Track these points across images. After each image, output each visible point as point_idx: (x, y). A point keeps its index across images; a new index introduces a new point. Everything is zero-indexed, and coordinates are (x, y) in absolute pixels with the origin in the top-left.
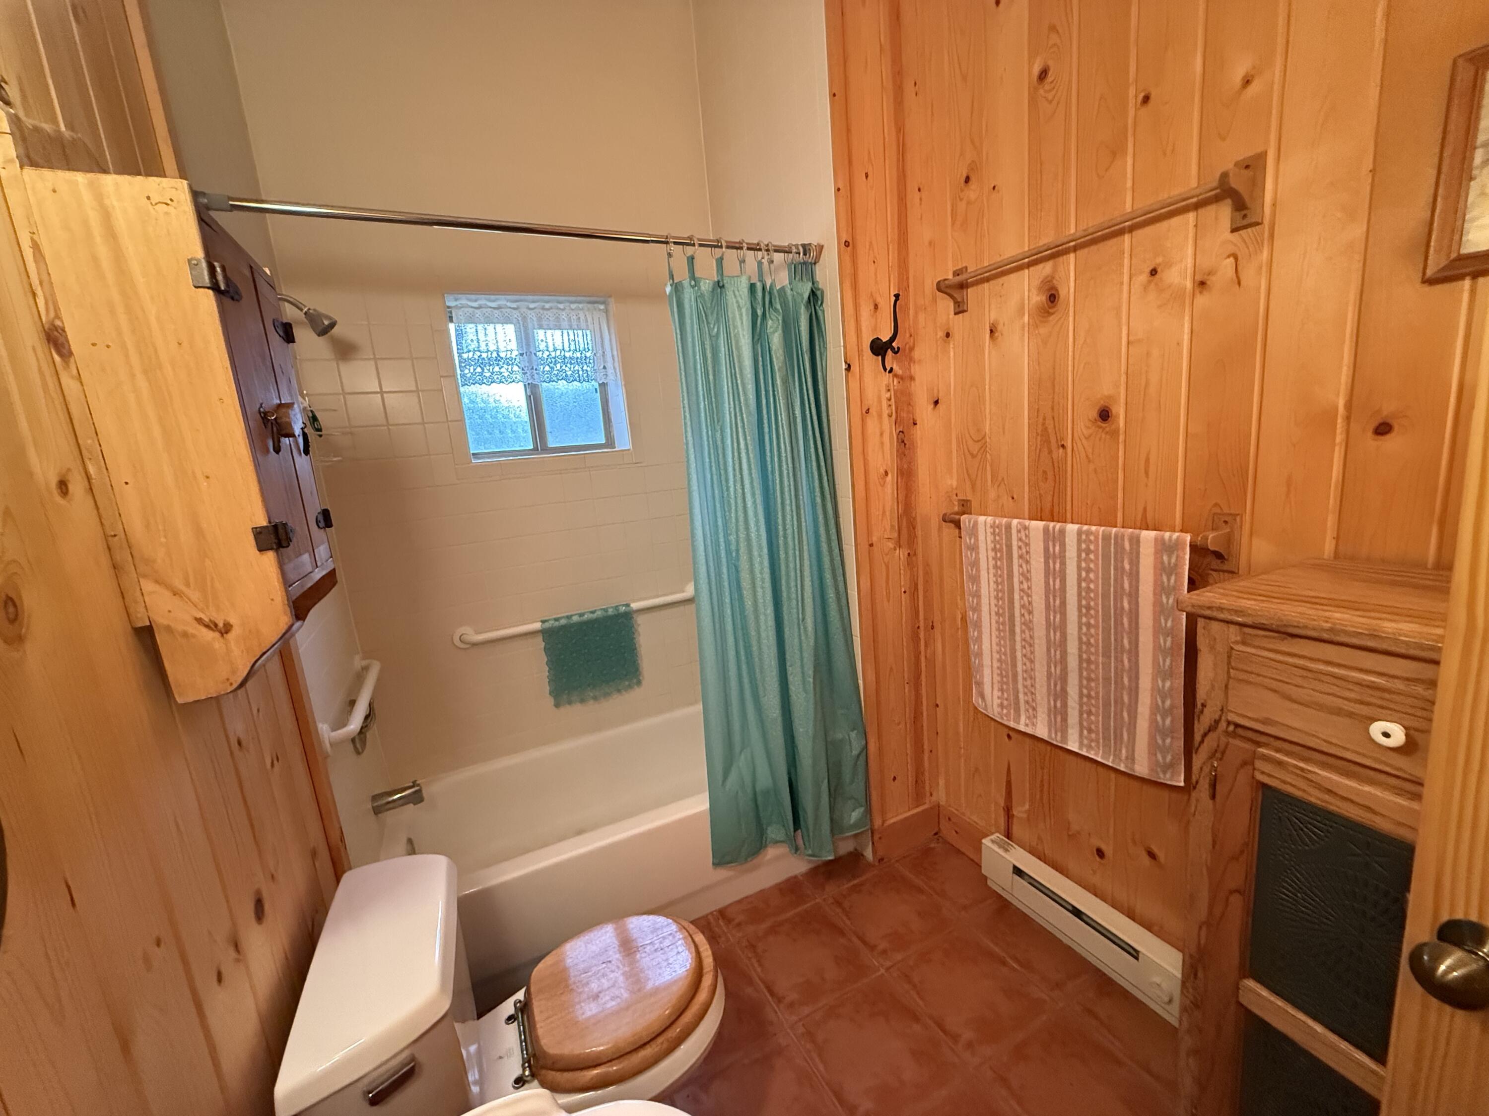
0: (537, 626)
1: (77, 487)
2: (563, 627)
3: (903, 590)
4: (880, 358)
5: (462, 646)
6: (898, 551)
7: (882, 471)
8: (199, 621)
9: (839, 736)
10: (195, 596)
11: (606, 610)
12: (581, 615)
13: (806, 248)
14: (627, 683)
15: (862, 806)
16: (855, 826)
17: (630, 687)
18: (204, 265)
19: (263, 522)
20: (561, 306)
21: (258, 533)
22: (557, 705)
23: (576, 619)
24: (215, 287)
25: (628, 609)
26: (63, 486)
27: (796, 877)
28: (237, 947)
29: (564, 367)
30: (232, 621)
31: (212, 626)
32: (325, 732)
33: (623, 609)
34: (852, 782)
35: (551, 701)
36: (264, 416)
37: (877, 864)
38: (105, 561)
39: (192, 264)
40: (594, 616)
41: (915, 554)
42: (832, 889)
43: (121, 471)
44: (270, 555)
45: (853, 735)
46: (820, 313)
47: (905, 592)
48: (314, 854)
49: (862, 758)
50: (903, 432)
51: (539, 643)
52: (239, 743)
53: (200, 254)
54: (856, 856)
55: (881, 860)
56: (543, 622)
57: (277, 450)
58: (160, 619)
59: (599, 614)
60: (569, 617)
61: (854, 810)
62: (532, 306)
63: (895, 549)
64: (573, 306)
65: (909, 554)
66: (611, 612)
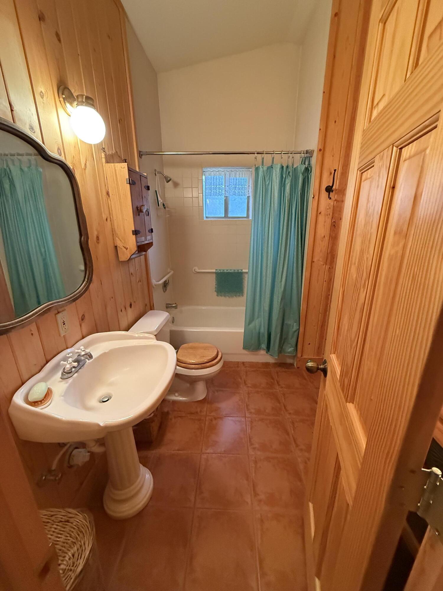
0: (214, 271)
1: (109, 220)
2: (221, 273)
3: (325, 280)
4: (328, 193)
5: (194, 272)
6: (325, 266)
7: (323, 236)
8: (123, 246)
9: (289, 323)
10: (123, 241)
11: (235, 270)
12: (227, 270)
13: (307, 152)
14: (238, 294)
15: (293, 347)
16: (289, 353)
17: (239, 296)
18: (128, 179)
19: (134, 230)
20: (237, 170)
21: (133, 231)
22: (217, 295)
23: (225, 271)
24: (130, 183)
25: (242, 271)
26: (107, 219)
27: (269, 363)
28: (125, 308)
29: (235, 191)
30: (128, 247)
31: (125, 248)
32: (154, 282)
33: (240, 271)
34: (291, 339)
35: (216, 293)
36: (137, 208)
37: (296, 368)
38: (111, 233)
39: (127, 179)
40: (231, 271)
41: (332, 268)
42: (278, 369)
43: (115, 218)
44: (134, 236)
45: (295, 324)
46: (309, 176)
47: (325, 281)
48: (146, 305)
49: (296, 334)
50: (335, 222)
51: (214, 276)
52: (132, 274)
53: (128, 177)
54: (292, 365)
55: (298, 368)
56: (216, 270)
57: (139, 215)
58: (118, 245)
59: (232, 271)
60: (224, 270)
61: (290, 348)
62: (228, 170)
63: (324, 265)
64: (241, 170)
65: (330, 268)
66: (236, 271)
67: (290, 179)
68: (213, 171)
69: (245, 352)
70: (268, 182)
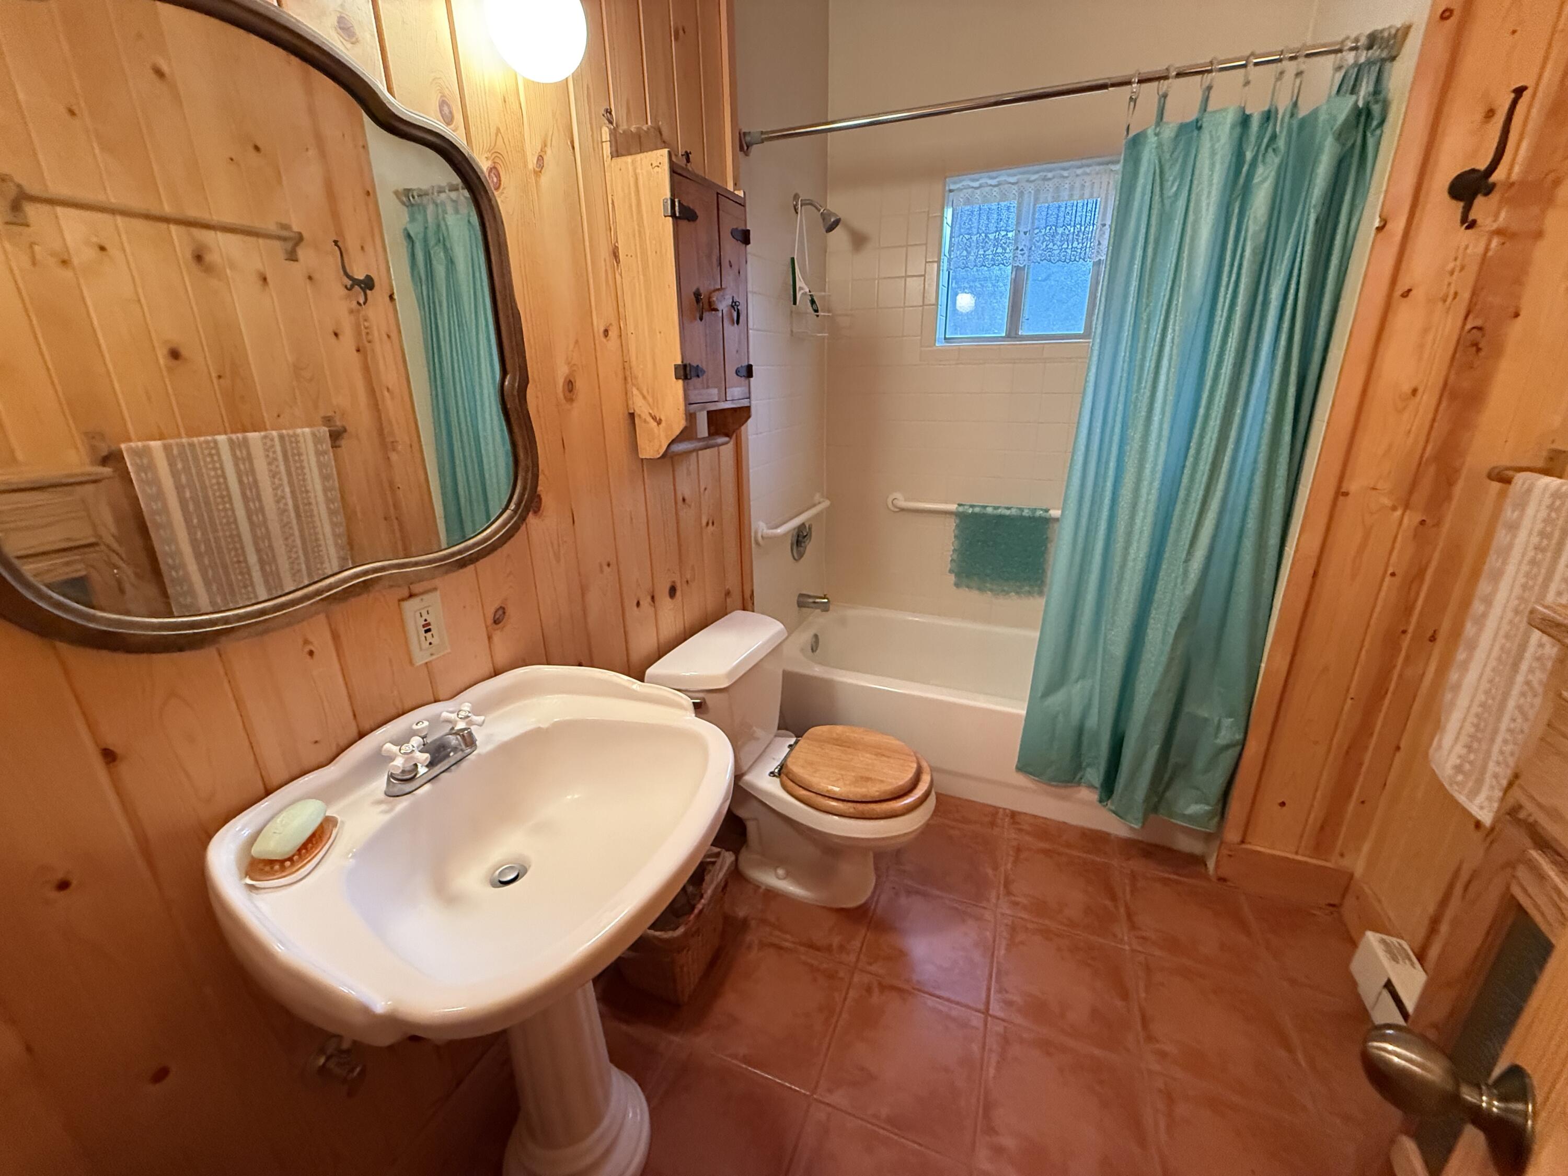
0: (953, 507)
1: (613, 334)
2: (974, 515)
3: (1390, 571)
4: (1461, 204)
5: (892, 508)
6: (1399, 513)
7: (1406, 388)
8: (650, 414)
9: (1204, 713)
10: (650, 400)
11: (1022, 510)
12: (996, 508)
13: (1373, 40)
14: (1027, 588)
15: (1208, 804)
16: (1190, 818)
17: (1030, 593)
18: (669, 202)
19: (679, 362)
20: (1065, 173)
21: (677, 367)
22: (957, 585)
23: (989, 510)
24: (673, 215)
25: (1047, 515)
26: (606, 332)
27: (1109, 834)
28: (653, 598)
29: (1051, 245)
30: (663, 418)
31: (654, 418)
32: (760, 527)
33: (1039, 513)
34: (1206, 771)
35: (952, 578)
36: (697, 295)
37: (1214, 879)
38: (621, 376)
39: (665, 203)
40: (1008, 512)
41: (1437, 525)
42: (1137, 865)
43: (631, 328)
44: (680, 382)
45: (1228, 722)
46: (1371, 142)
47: (1393, 574)
48: (728, 593)
49: (1232, 753)
50: (1479, 329)
51: (951, 524)
52: (684, 500)
53: (668, 195)
54: (1198, 861)
55: (1222, 880)
56: (960, 505)
57: (701, 319)
58: (638, 412)
59: (1014, 512)
60: (985, 507)
61: (1196, 803)
62: (1033, 177)
63: (1394, 508)
64: (1079, 171)
65: (1423, 522)
66: (1026, 513)
67: (1277, 160)
68: (980, 187)
69: (1021, 780)
70: (1175, 188)
